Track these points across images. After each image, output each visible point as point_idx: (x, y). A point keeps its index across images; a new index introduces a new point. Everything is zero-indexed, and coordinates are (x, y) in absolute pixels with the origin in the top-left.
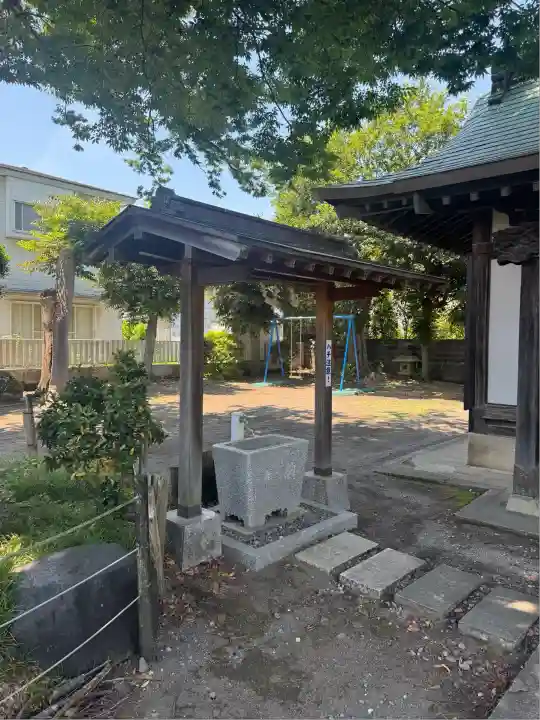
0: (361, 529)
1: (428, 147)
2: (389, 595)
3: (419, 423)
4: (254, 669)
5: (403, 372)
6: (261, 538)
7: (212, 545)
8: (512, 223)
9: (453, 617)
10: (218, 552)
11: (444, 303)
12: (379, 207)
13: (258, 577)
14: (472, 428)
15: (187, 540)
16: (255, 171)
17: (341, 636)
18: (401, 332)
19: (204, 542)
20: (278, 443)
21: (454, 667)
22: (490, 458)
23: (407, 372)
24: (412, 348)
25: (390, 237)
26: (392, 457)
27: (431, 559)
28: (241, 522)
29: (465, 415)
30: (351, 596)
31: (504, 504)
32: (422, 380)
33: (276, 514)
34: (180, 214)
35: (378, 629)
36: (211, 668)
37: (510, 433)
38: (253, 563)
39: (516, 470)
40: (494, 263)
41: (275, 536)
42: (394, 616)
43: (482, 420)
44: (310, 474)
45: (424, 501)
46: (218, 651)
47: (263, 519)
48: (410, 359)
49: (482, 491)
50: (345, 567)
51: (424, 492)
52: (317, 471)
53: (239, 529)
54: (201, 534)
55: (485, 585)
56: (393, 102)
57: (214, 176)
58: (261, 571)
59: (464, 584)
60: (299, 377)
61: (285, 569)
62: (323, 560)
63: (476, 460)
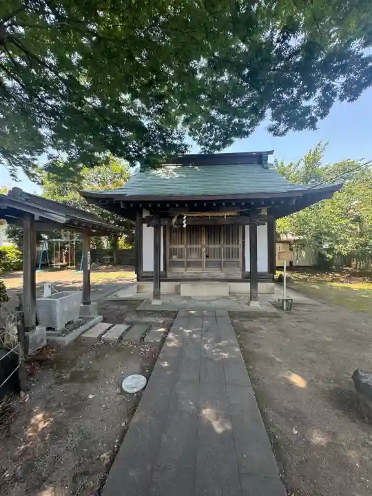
0: (104, 320)
1: (115, 177)
2: (121, 338)
3: (115, 281)
4: (75, 377)
5: (106, 262)
6: (65, 332)
7: (42, 340)
8: (151, 214)
9: (142, 339)
10: (45, 343)
11: (122, 235)
12: (105, 202)
13: (68, 347)
14: (138, 280)
15: (30, 341)
16: (38, 173)
17: (106, 356)
18: (105, 246)
19: (38, 340)
20: (67, 295)
21: (145, 352)
22: (145, 289)
23: (108, 262)
24: (110, 253)
25: (101, 209)
26: (109, 295)
27: (131, 324)
28: (54, 329)
29: (136, 276)
30: (107, 343)
31: (150, 303)
32: (114, 265)
33: (69, 323)
34: (27, 200)
35: (119, 350)
36: (56, 383)
37: (152, 280)
38: (64, 342)
39: (154, 292)
40: (145, 226)
41: (71, 331)
42: (123, 345)
43: (141, 277)
44: (82, 305)
45: (124, 307)
46: (58, 377)
47: (64, 325)
48: (109, 257)
49: (143, 301)
50: (102, 334)
51: (124, 304)
52: (84, 304)
53: (54, 332)
54: (36, 337)
55: (150, 327)
56: (107, 162)
57: (13, 172)
58: (69, 344)
59: (142, 329)
60: (59, 267)
61: (78, 341)
62: (93, 334)
63: (140, 291)
